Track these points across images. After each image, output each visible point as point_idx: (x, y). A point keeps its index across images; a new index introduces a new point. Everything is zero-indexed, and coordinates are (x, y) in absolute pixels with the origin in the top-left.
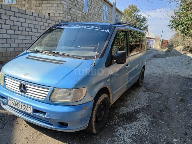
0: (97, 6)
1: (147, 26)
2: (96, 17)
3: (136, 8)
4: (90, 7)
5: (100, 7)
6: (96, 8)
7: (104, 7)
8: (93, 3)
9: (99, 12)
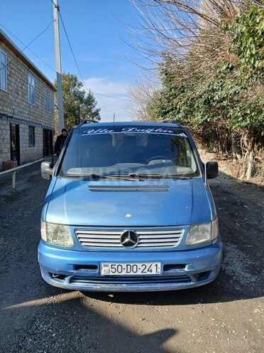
0: (20, 76)
1: (98, 111)
2: (20, 97)
3: (76, 79)
4: (10, 78)
5: (23, 79)
6: (19, 80)
7: (29, 78)
8: (13, 71)
9: (23, 87)
